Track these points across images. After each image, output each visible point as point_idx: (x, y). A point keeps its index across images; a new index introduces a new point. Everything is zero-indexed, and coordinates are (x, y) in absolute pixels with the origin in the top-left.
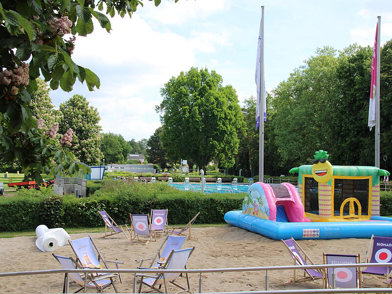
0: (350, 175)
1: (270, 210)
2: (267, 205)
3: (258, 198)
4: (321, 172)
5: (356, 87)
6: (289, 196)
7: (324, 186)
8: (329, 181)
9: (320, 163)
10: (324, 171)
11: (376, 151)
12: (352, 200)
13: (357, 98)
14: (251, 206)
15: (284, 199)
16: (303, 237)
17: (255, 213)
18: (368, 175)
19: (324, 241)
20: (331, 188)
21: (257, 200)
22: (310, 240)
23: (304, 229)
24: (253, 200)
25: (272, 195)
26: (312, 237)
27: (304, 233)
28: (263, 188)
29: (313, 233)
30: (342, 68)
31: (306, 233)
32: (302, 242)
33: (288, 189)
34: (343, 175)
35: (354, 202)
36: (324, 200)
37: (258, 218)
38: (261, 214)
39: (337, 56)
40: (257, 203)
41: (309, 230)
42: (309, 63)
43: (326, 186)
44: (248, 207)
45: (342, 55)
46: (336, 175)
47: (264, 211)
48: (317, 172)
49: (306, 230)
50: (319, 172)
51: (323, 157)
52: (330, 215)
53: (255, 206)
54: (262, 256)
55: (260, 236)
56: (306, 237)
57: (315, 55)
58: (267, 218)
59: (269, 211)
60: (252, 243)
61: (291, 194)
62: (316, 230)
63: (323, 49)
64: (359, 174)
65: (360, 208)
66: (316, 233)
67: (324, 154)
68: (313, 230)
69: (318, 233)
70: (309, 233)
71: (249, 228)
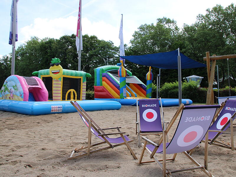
0: (71, 75)
1: (24, 93)
2: (21, 90)
3: (13, 86)
4: (56, 71)
5: (48, 55)
6: (37, 85)
7: (57, 81)
8: (60, 78)
9: (55, 66)
10: (58, 71)
11: (79, 66)
12: (72, 90)
13: (49, 59)
14: (7, 92)
15: (34, 86)
16: (51, 112)
17: (11, 98)
18: (81, 76)
19: (65, 114)
20: (61, 83)
21: (13, 88)
22: (56, 114)
23: (52, 106)
24: (9, 88)
25: (25, 83)
26: (58, 111)
27: (52, 109)
28: (18, 78)
29: (58, 109)
30: (42, 46)
31: (54, 109)
32: (51, 115)
33: (37, 80)
34: (67, 75)
35: (73, 92)
36: (57, 90)
37: (14, 100)
38: (16, 98)
39: (40, 41)
40: (13, 90)
41: (56, 106)
42: (27, 43)
43: (58, 81)
44: (4, 94)
45: (42, 41)
46: (64, 75)
47: (19, 95)
48: (53, 72)
49: (54, 106)
50: (54, 72)
51: (57, 62)
52: (60, 99)
53: (10, 92)
54: (23, 127)
55: (17, 114)
56: (53, 112)
57: (30, 40)
58: (22, 99)
59: (23, 95)
60: (10, 118)
61: (39, 83)
62: (60, 106)
63: (34, 37)
64: (76, 75)
65: (76, 95)
66: (60, 109)
67: (58, 60)
68: (58, 106)
69: (62, 109)
70: (56, 109)
71: (6, 108)
